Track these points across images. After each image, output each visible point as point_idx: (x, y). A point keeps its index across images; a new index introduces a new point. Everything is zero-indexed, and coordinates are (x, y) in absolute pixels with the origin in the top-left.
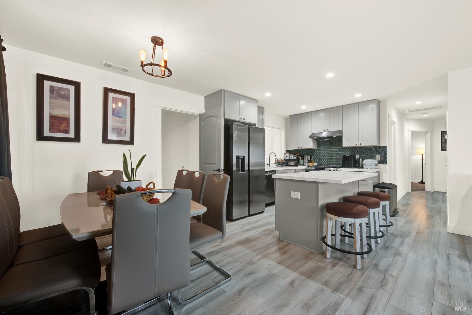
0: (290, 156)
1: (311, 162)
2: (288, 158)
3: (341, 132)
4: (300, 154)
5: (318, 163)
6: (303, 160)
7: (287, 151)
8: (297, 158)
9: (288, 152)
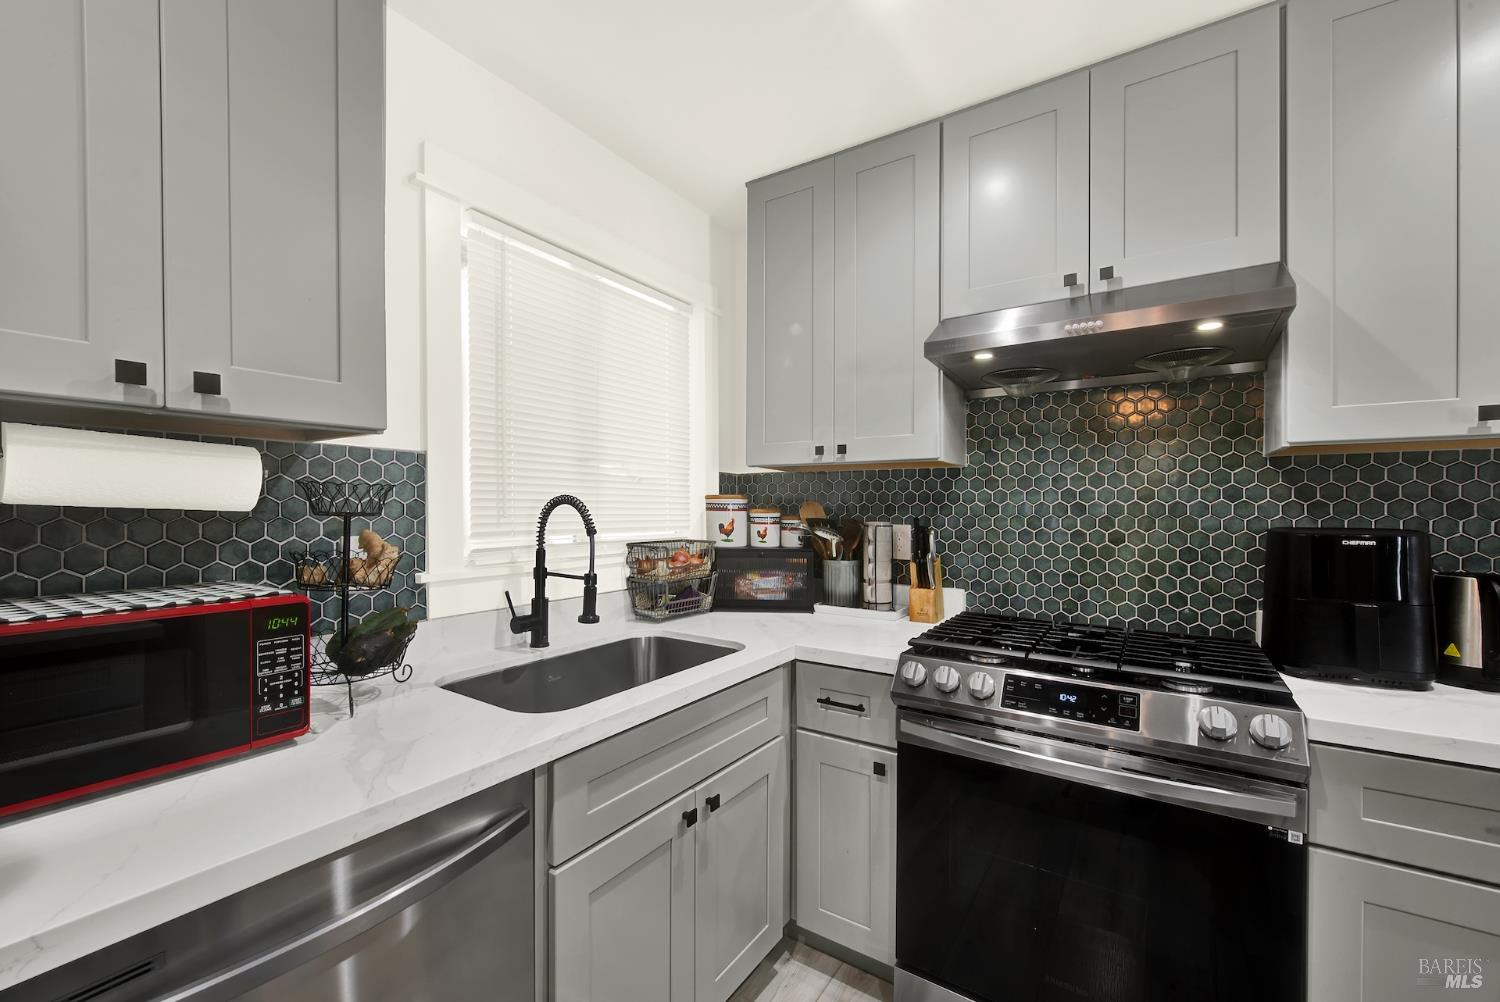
0: (755, 528)
1: (924, 582)
2: (738, 540)
4: (827, 510)
5: (977, 586)
6: (858, 556)
7: (730, 484)
8: (808, 541)
9: (742, 492)
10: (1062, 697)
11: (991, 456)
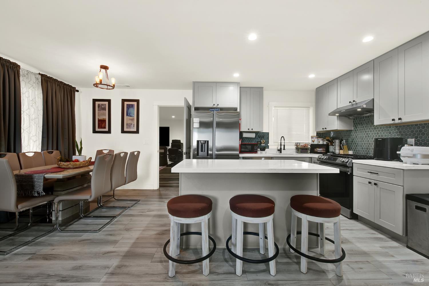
0: (318, 141)
2: (316, 143)
3: (372, 101)
8: (327, 143)
11: (356, 128)
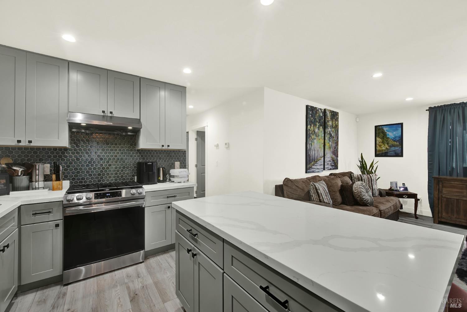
1: (58, 179)
3: (139, 121)
5: (73, 179)
6: (30, 174)
10: (107, 195)
11: (78, 146)
